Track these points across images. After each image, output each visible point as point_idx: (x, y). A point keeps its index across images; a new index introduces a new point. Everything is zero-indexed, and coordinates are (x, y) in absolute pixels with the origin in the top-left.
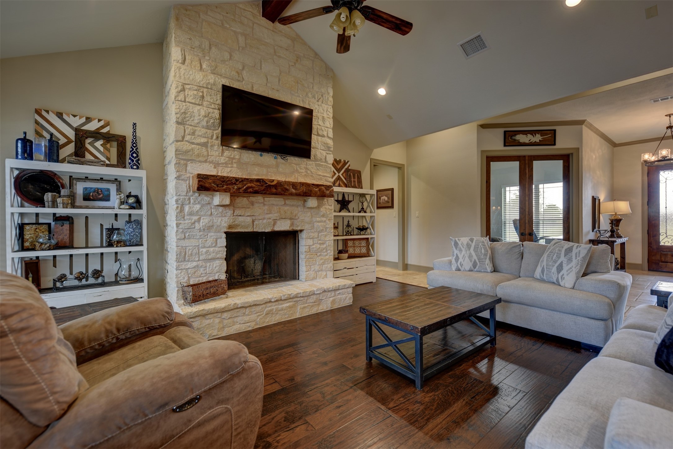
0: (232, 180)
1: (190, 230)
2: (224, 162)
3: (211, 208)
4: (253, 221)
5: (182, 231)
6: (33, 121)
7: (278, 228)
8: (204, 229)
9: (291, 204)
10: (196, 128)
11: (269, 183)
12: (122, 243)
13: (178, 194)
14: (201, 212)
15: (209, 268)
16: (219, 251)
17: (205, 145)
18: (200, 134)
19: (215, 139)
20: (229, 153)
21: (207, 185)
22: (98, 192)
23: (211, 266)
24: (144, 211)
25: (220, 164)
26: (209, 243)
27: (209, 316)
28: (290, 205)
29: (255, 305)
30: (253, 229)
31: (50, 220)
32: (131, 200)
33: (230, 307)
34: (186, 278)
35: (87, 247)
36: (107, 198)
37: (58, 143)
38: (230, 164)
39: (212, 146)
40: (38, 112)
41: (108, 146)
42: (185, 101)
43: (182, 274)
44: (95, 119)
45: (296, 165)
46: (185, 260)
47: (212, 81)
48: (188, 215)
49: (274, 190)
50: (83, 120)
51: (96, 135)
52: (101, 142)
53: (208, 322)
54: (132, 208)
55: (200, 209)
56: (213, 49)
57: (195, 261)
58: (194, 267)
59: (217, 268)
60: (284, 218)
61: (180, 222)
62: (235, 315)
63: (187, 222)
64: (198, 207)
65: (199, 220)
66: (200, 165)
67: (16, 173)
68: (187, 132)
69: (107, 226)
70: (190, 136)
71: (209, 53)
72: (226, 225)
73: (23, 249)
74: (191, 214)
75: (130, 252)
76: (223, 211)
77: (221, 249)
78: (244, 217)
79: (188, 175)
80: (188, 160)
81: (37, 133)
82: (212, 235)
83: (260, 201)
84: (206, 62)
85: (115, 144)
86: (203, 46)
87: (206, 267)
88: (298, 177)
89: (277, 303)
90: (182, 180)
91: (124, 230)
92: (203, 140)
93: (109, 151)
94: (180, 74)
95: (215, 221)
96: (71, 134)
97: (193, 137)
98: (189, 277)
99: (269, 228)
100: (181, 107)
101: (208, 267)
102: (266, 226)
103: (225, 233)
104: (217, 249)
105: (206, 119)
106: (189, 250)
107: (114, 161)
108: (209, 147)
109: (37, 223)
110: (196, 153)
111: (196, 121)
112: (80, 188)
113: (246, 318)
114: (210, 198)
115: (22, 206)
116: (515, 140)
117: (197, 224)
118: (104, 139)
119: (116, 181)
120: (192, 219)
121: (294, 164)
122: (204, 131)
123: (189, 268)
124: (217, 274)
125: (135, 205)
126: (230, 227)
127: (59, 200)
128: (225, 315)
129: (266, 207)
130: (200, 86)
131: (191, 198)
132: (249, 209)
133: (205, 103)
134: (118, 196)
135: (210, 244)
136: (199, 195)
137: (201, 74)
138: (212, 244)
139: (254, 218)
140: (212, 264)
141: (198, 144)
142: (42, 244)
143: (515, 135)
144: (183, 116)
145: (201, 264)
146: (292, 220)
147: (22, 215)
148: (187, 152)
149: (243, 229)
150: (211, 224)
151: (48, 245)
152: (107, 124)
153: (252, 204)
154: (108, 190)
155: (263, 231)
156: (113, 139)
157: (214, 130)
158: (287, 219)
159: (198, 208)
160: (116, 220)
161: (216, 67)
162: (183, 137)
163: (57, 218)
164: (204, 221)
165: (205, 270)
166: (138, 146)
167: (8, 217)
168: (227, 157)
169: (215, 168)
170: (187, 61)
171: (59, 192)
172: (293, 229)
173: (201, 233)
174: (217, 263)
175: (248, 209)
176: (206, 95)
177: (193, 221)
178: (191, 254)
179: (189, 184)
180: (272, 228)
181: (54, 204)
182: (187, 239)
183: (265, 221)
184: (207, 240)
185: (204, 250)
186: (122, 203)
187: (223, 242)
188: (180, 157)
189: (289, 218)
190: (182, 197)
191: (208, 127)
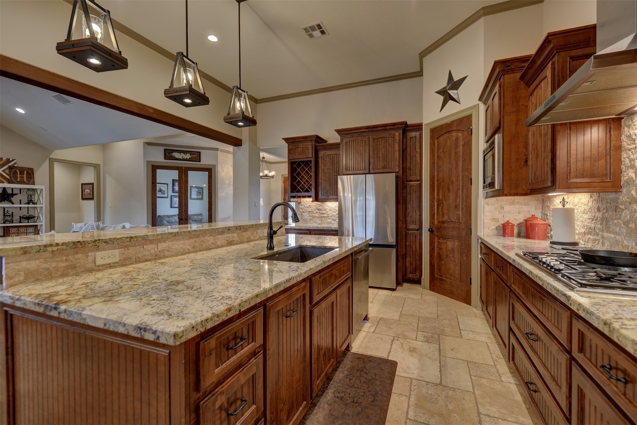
116: (172, 156)
143: (172, 152)
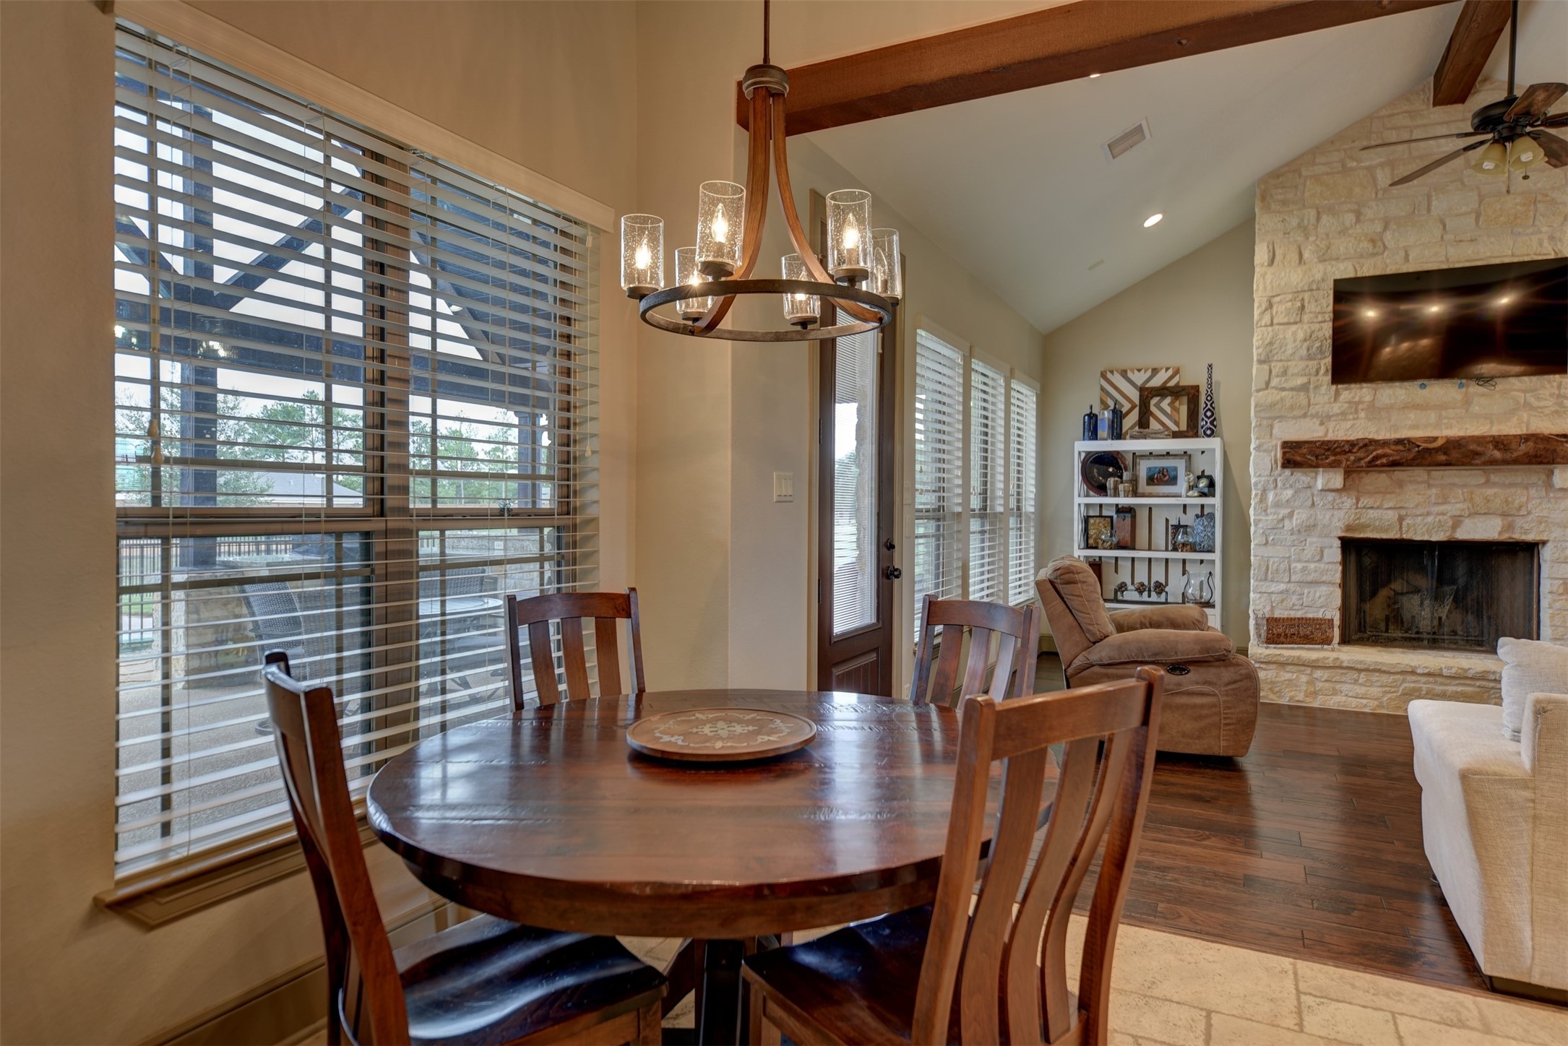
0: (1343, 446)
1: (1275, 531)
2: (1339, 411)
3: (1313, 495)
4: (1401, 519)
5: (1263, 533)
6: (1099, 388)
7: (1462, 535)
8: (1299, 531)
9: (1507, 482)
10: (1289, 363)
11: (1424, 445)
12: (1189, 547)
13: (1258, 474)
14: (1295, 501)
15: (1308, 597)
16: (1327, 570)
17: (1304, 388)
18: (1296, 371)
19: (1323, 375)
20: (1350, 393)
21: (1298, 458)
22: (1163, 474)
23: (1311, 595)
24: (1216, 501)
25: (1332, 416)
26: (1308, 553)
27: (1290, 667)
28: (1503, 485)
29: (1379, 671)
30: (1401, 534)
31: (1112, 513)
32: (1203, 483)
33: (1327, 661)
34: (1268, 608)
35: (1150, 549)
36: (1173, 481)
37: (1121, 412)
38: (1351, 413)
39: (1316, 387)
40: (1103, 375)
41: (1177, 404)
42: (1272, 324)
43: (1262, 600)
44: (1162, 369)
45: (1525, 391)
46: (1266, 579)
47: (1318, 276)
48: (1272, 507)
49: (1443, 458)
50: (1149, 373)
51: (1163, 391)
52: (1168, 400)
53: (1288, 676)
54: (1203, 495)
55: (1293, 496)
56: (1325, 218)
57: (1282, 582)
58: (1281, 592)
59: (1322, 599)
60: (1485, 514)
61: (1260, 517)
62: (1337, 678)
63: (1270, 518)
64: (1289, 493)
65: (1291, 515)
66: (1295, 424)
67: (1083, 455)
68: (1273, 374)
69: (1173, 522)
70: (1278, 379)
71: (1316, 228)
72: (1341, 524)
73: (1088, 547)
74: (1277, 505)
75: (1202, 562)
76: (1334, 500)
77: (1330, 566)
78: (1380, 511)
79: (1274, 443)
80: (1275, 418)
81: (1103, 402)
82: (1314, 541)
83: (1420, 479)
84: (1310, 247)
85: (1185, 399)
86: (1306, 221)
87: (1302, 594)
88: (1529, 420)
89: (1431, 679)
90: (1264, 451)
91: (1192, 527)
92: (1300, 381)
93: (1178, 412)
94: (1265, 283)
95: (1320, 517)
96: (1135, 395)
97: (1283, 379)
98: (1272, 606)
99: (1442, 533)
100: (1266, 335)
101: (1305, 595)
102: (1433, 528)
103: (1341, 538)
104: (1322, 566)
105: (1306, 344)
106: (1274, 563)
107: (1184, 427)
108: (1311, 390)
109: (1101, 516)
110: (1288, 404)
111: (1289, 352)
112: (1143, 468)
113: (1361, 690)
114: (1312, 478)
115: (1087, 495)
117: (1287, 522)
118: (1171, 396)
119: (1186, 455)
120: (1278, 514)
121: (1518, 391)
122: (1302, 364)
123: (1272, 593)
124: (1322, 610)
125: (1206, 490)
126: (1349, 528)
127: (1121, 487)
128: (1318, 673)
129: (1434, 491)
130: (1298, 292)
131: (1279, 479)
132: (1393, 495)
133: (1306, 318)
134: (1186, 478)
135: (1309, 556)
136: (1292, 474)
137: (1299, 272)
138: (1313, 556)
139: (1403, 512)
140: (1313, 591)
141: (1292, 389)
142: (1104, 541)
144: (1268, 349)
145: (1293, 589)
146: (1510, 519)
147: (1087, 506)
148: (1273, 405)
149: (1377, 532)
150: (1312, 521)
151: (1109, 543)
152: (1177, 372)
153: (1400, 484)
154: (1175, 469)
155: (1426, 538)
156: (1183, 393)
157: (1321, 359)
158: (1492, 516)
159: (1289, 496)
160: (1185, 512)
161: (1328, 248)
162: (1268, 383)
163: (1121, 510)
164: (1300, 517)
165: (1300, 599)
166: (1214, 399)
167: (1076, 508)
168: (1346, 402)
169: (1322, 424)
170: (1278, 258)
171: (1121, 477)
172: (1510, 538)
173: (1294, 537)
174: (1323, 590)
175: (1389, 496)
176: (1309, 302)
177: (1281, 516)
178: (1277, 570)
179: (1276, 456)
180: (1448, 534)
181: (1116, 494)
182: (1271, 545)
183: (1430, 519)
184: (1304, 550)
185: (1299, 566)
186: (1191, 488)
187: (1335, 553)
188: (1263, 415)
189: (1499, 512)
190: (1263, 479)
191: (1310, 357)
